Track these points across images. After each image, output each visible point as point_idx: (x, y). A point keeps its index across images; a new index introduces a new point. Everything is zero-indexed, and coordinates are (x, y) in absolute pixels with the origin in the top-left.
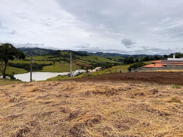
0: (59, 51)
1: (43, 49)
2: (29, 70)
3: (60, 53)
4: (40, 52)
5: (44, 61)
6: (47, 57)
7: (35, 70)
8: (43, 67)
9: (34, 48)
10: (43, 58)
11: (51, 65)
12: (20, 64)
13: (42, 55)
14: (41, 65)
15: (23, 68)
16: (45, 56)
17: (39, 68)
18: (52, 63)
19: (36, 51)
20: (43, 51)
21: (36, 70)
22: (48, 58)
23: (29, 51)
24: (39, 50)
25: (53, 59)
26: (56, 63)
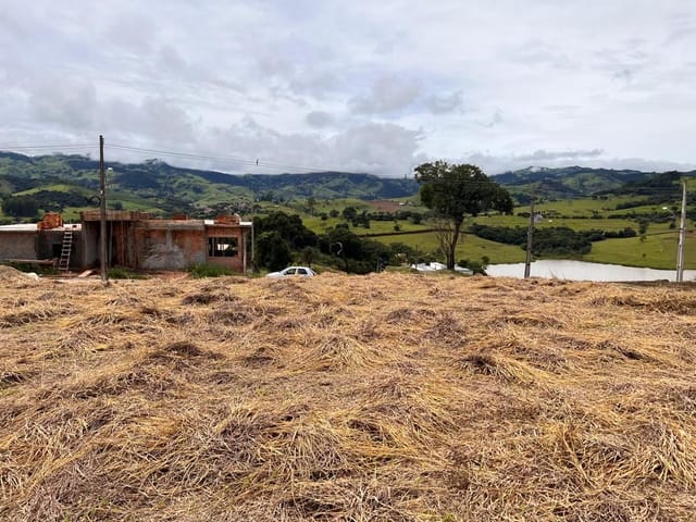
0: (675, 175)
1: (601, 172)
2: (536, 252)
3: (674, 182)
4: (586, 183)
5: (601, 218)
6: (614, 201)
7: (561, 253)
8: (594, 244)
9: (564, 170)
10: (597, 206)
11: (627, 234)
12: (508, 228)
13: (595, 197)
14: (587, 234)
15: (518, 244)
16: (606, 198)
17: (576, 248)
18: (636, 227)
19: (569, 182)
20: (597, 180)
21: (566, 253)
22: (620, 207)
23: (544, 182)
24: (581, 175)
25: (639, 210)
26: (652, 226)
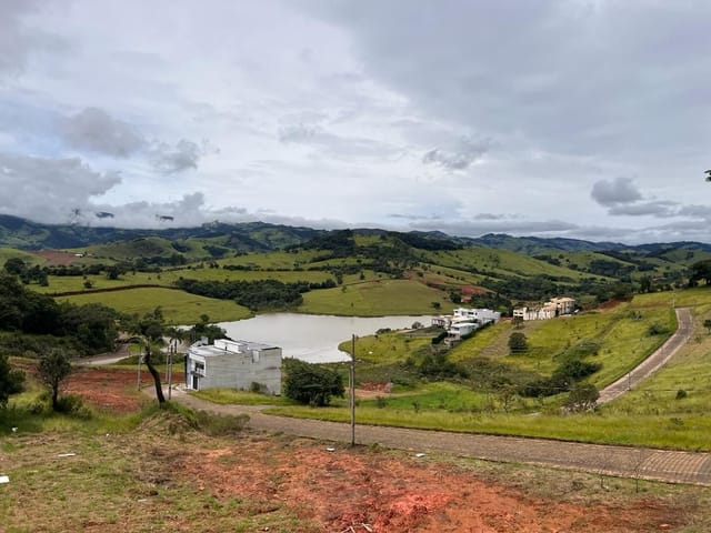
0: (348, 232)
1: (282, 228)
2: (253, 307)
3: (350, 239)
4: (270, 238)
5: (301, 270)
6: (304, 255)
7: (276, 306)
8: (304, 295)
9: (249, 225)
10: (291, 259)
11: (328, 285)
12: (217, 282)
13: (287, 250)
14: (295, 286)
15: (231, 298)
16: (297, 252)
17: (288, 300)
18: (335, 280)
19: (256, 236)
20: (280, 235)
21: (280, 306)
22: (315, 260)
23: (234, 236)
24: (266, 230)
25: (332, 263)
26: (347, 279)
